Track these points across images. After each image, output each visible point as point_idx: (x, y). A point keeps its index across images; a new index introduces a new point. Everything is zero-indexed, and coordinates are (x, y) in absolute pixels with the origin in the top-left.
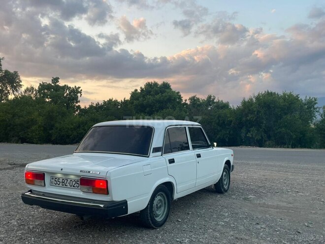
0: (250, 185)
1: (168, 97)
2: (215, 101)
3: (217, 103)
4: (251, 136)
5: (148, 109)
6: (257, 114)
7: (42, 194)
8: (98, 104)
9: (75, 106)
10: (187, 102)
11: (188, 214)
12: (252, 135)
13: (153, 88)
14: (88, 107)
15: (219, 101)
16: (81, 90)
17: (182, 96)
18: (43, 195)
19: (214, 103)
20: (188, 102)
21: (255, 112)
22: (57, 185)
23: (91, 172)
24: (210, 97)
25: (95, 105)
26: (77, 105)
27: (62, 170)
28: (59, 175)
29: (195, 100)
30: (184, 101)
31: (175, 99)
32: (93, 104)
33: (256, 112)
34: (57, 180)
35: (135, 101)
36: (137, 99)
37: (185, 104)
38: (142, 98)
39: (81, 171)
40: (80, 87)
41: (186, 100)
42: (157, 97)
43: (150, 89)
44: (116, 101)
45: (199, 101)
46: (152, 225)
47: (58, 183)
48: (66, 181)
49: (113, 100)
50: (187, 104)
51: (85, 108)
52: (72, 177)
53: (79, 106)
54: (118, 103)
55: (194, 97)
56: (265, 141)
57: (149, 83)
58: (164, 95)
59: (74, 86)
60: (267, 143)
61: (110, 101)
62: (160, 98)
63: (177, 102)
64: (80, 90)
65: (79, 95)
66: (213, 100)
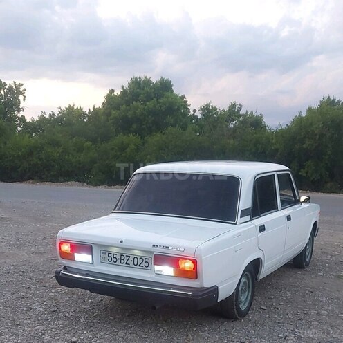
0: (335, 255)
1: (167, 105)
2: (241, 113)
3: (244, 116)
4: (305, 175)
5: (134, 126)
6: (319, 139)
7: (85, 273)
8: (54, 114)
9: (16, 117)
10: (196, 114)
11: (270, 299)
12: (307, 173)
13: (143, 89)
14: (36, 118)
15: (247, 112)
16: (25, 90)
17: (188, 103)
18: (87, 275)
19: (240, 116)
20: (198, 114)
21: (316, 135)
22: (112, 262)
23: (170, 248)
24: (233, 106)
25: (47, 116)
26: (20, 115)
27: (121, 242)
28: (115, 250)
29: (209, 111)
30: (192, 113)
31: (179, 109)
32: (45, 113)
33: (318, 136)
34: (112, 256)
35: (113, 112)
36: (117, 108)
37: (194, 117)
38: (124, 106)
39: (154, 246)
40: (22, 85)
41: (194, 111)
42: (150, 104)
43: (138, 90)
44: (81, 109)
45: (216, 113)
46: (237, 315)
47: (115, 260)
48: (126, 258)
49: (75, 108)
50: (197, 117)
51: (33, 120)
52: (137, 253)
53: (23, 117)
54: (84, 113)
55: (208, 105)
56: (326, 182)
57: (136, 78)
58: (161, 101)
59: (12, 82)
60: (328, 185)
61: (70, 109)
62: (154, 106)
63: (182, 113)
64: (21, 89)
65: (21, 97)
66: (239, 111)
